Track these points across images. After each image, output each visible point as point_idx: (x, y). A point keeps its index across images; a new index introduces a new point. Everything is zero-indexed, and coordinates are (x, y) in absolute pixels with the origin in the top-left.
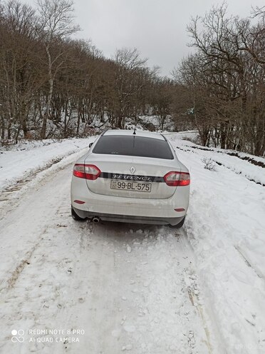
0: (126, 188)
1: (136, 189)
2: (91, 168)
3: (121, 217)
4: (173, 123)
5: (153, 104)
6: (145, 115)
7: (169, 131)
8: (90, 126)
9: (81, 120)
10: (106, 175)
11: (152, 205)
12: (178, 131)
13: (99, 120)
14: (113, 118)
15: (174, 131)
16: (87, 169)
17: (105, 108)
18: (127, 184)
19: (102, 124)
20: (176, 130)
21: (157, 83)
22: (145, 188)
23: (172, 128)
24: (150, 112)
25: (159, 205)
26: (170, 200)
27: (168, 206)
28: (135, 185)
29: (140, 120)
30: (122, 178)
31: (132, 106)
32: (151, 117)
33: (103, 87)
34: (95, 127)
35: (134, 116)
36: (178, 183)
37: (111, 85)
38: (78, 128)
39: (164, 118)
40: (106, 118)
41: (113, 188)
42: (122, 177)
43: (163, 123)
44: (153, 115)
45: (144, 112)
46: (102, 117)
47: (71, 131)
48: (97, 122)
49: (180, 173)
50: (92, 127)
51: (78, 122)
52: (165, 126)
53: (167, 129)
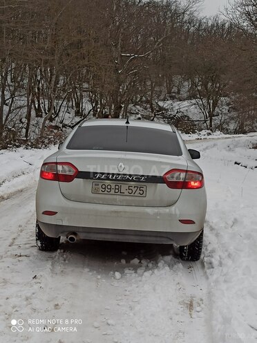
0: (113, 192)
1: (126, 193)
2: (66, 167)
3: (107, 231)
4: (234, 114)
5: (189, 76)
6: (173, 98)
7: (227, 131)
8: (53, 124)
9: (33, 113)
10: (85, 175)
11: (147, 214)
12: (245, 133)
13: (73, 112)
14: (103, 106)
15: (236, 132)
16: (60, 168)
17: (85, 85)
18: (113, 186)
19: (78, 119)
20: (241, 130)
21: (198, 30)
22: (138, 191)
23: (232, 126)
24: (184, 92)
25: (157, 214)
26: (173, 208)
27: (170, 215)
28: (124, 187)
29: (161, 109)
30: (108, 179)
31: (143, 81)
32: (186, 103)
33: (80, 42)
34: (64, 126)
35: (147, 102)
36: (184, 185)
37: (96, 40)
38: (27, 129)
39: (215, 105)
40: (87, 107)
41: (95, 191)
42: (108, 177)
43: (211, 115)
44: (189, 98)
45: (169, 92)
46: (78, 105)
47: (15, 134)
48: (68, 117)
49: (187, 171)
50: (57, 127)
51: (28, 117)
52: (216, 120)
53: (221, 128)
